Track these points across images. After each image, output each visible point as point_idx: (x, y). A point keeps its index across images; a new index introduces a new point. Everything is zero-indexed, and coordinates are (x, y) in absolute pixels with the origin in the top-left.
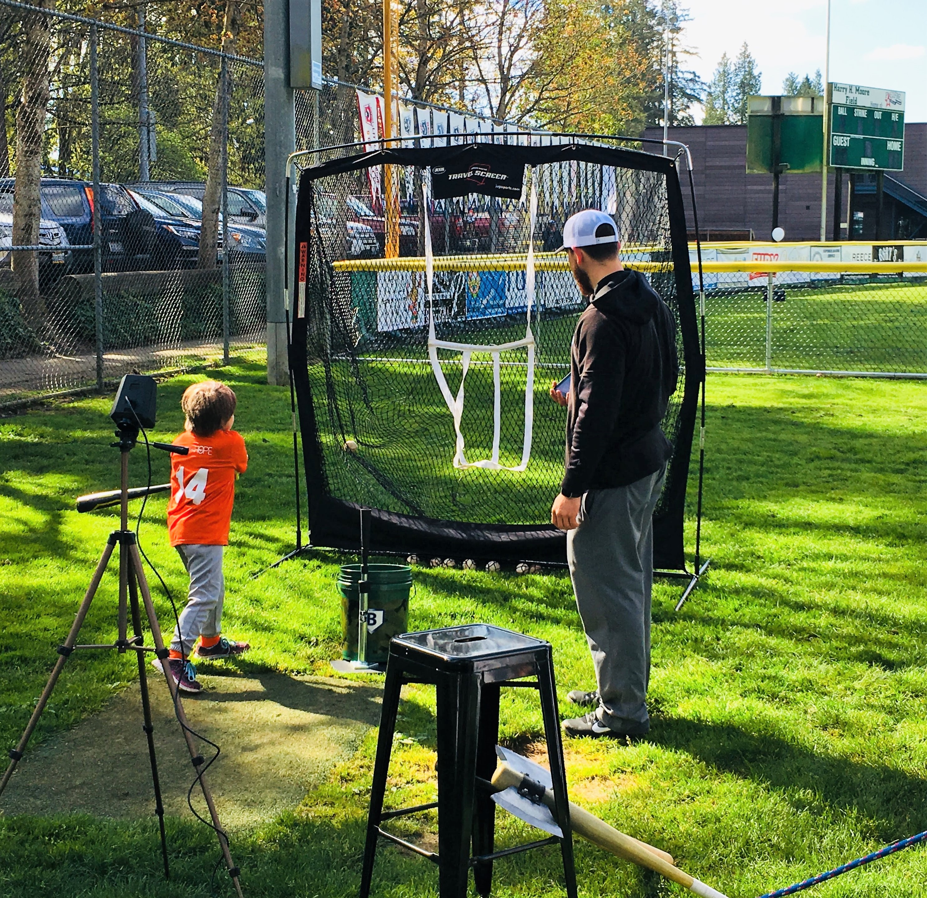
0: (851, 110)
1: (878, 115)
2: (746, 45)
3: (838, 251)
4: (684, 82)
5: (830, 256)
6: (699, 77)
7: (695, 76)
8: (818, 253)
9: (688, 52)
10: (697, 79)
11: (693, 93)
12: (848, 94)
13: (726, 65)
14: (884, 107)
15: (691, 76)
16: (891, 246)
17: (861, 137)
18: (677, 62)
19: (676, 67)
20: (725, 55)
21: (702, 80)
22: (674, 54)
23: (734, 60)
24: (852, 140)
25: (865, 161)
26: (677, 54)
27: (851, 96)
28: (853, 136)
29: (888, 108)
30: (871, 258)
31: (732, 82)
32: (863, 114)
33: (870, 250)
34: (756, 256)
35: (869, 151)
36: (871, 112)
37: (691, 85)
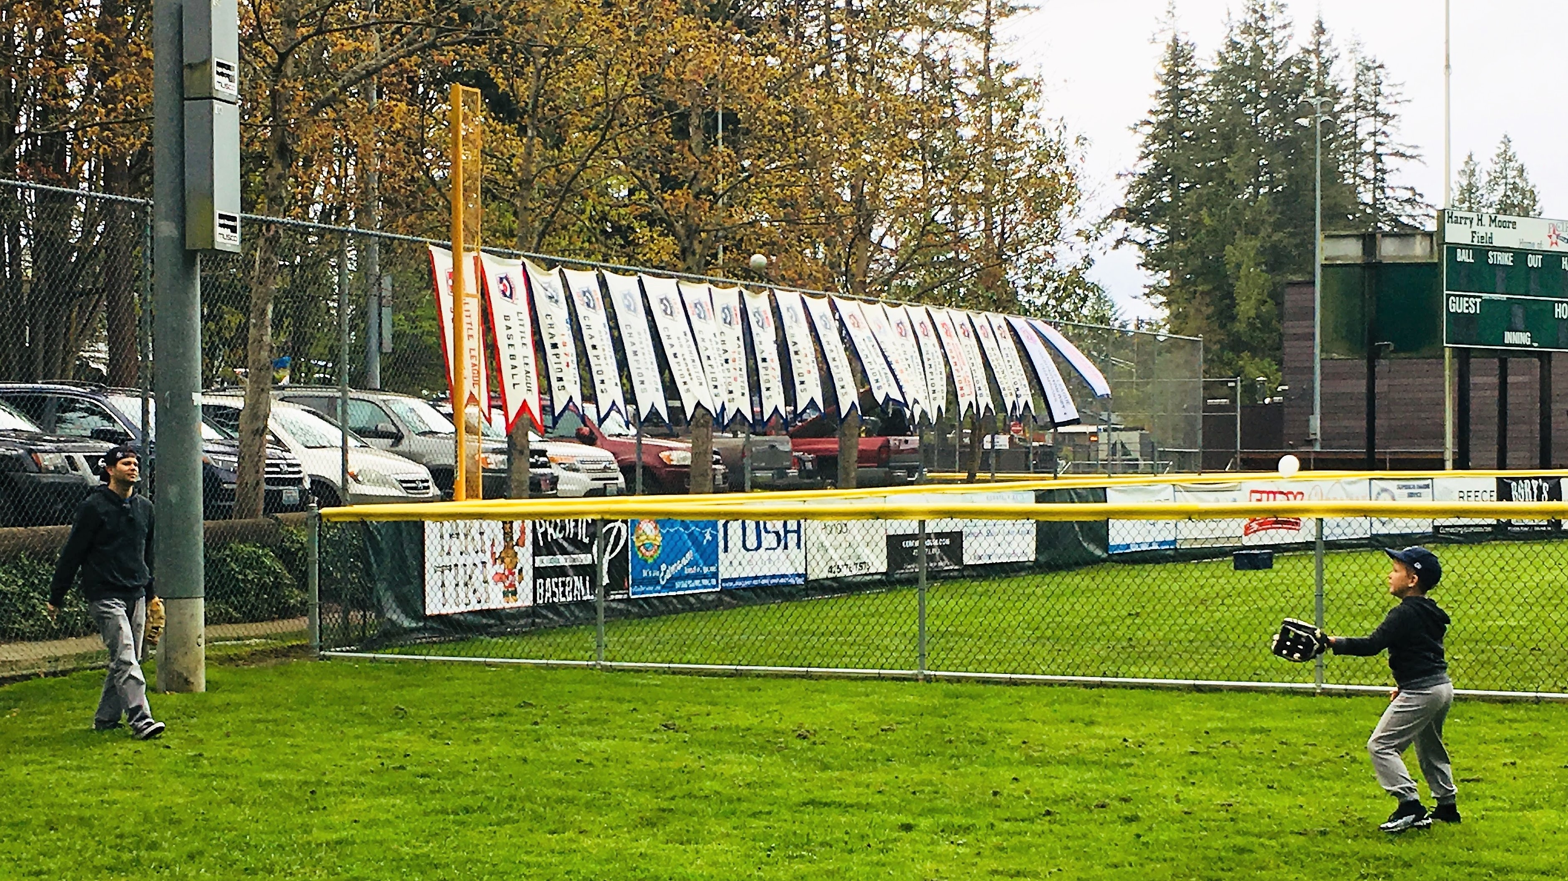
0: (1481, 252)
1: (1534, 261)
2: (1507, 141)
3: (1427, 486)
4: (1395, 204)
5: (1411, 495)
6: (1421, 195)
7: (1415, 194)
8: (1384, 490)
9: (1403, 155)
10: (1418, 198)
11: (1411, 222)
12: (1475, 228)
13: (1472, 173)
14: (1546, 247)
15: (1408, 194)
16: (1537, 478)
17: (1504, 297)
18: (1384, 172)
19: (1383, 180)
20: (1470, 157)
21: (1427, 200)
22: (1378, 157)
23: (1486, 166)
24: (1484, 302)
25: (1510, 337)
26: (1383, 158)
27: (1482, 231)
28: (1486, 296)
29: (1555, 248)
30: (1495, 498)
31: (1484, 202)
32: (1506, 259)
33: (1494, 486)
34: (1258, 496)
35: (1519, 321)
36: (1520, 255)
37: (1408, 208)
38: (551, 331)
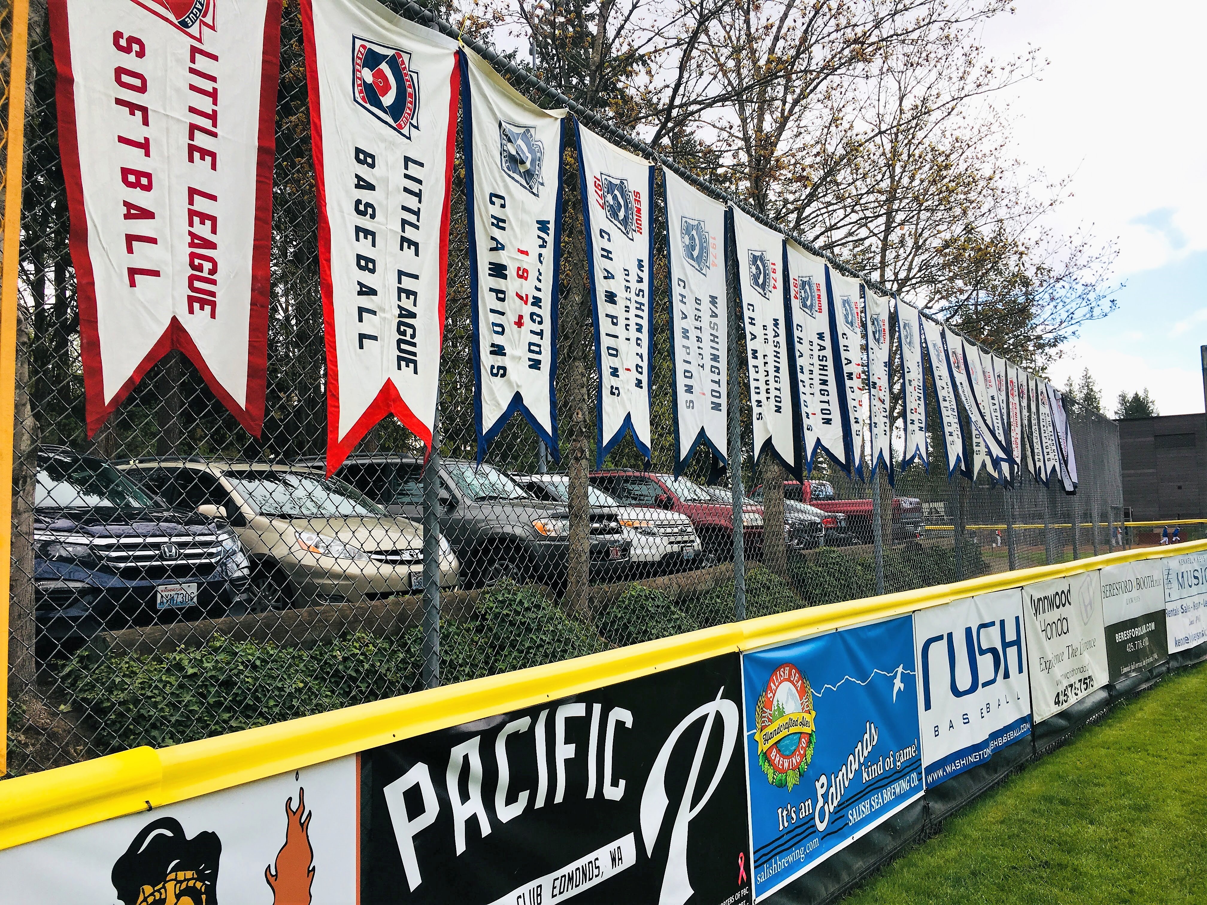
2: (1086, 370)
38: (497, 233)
